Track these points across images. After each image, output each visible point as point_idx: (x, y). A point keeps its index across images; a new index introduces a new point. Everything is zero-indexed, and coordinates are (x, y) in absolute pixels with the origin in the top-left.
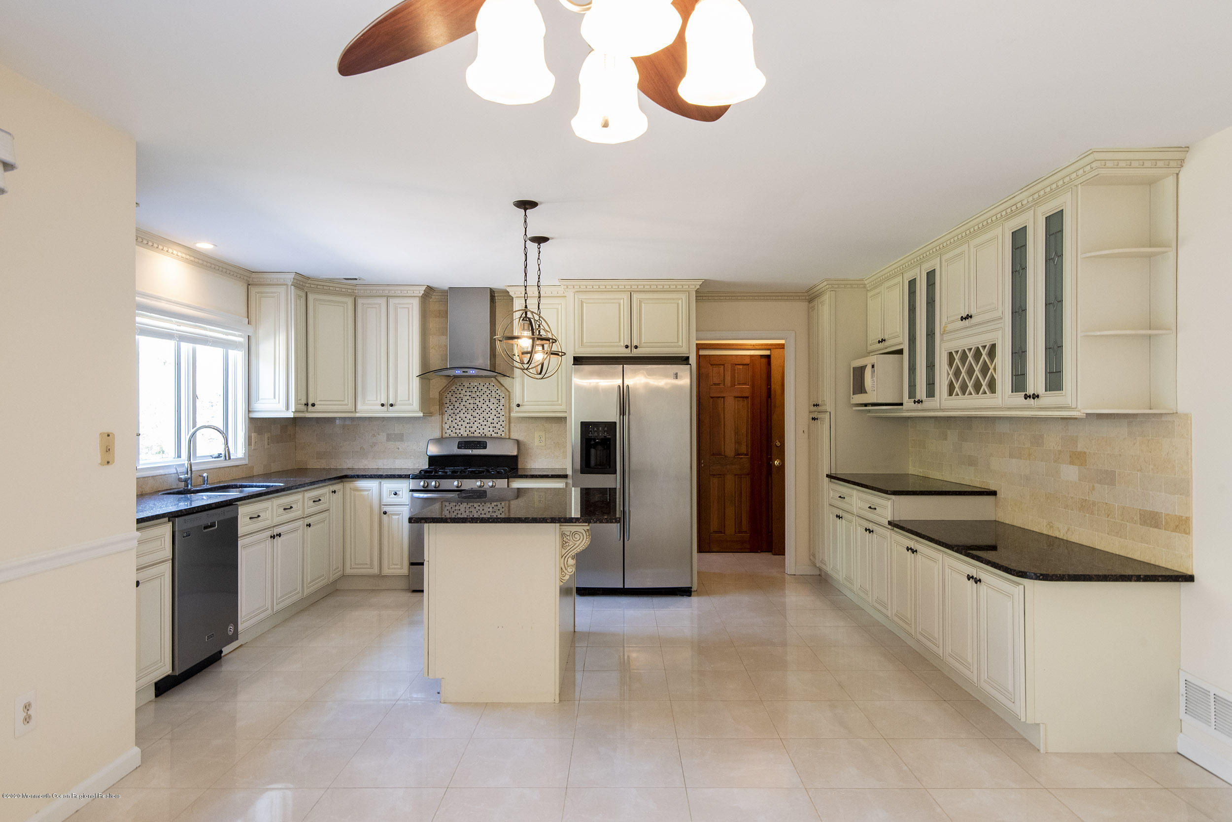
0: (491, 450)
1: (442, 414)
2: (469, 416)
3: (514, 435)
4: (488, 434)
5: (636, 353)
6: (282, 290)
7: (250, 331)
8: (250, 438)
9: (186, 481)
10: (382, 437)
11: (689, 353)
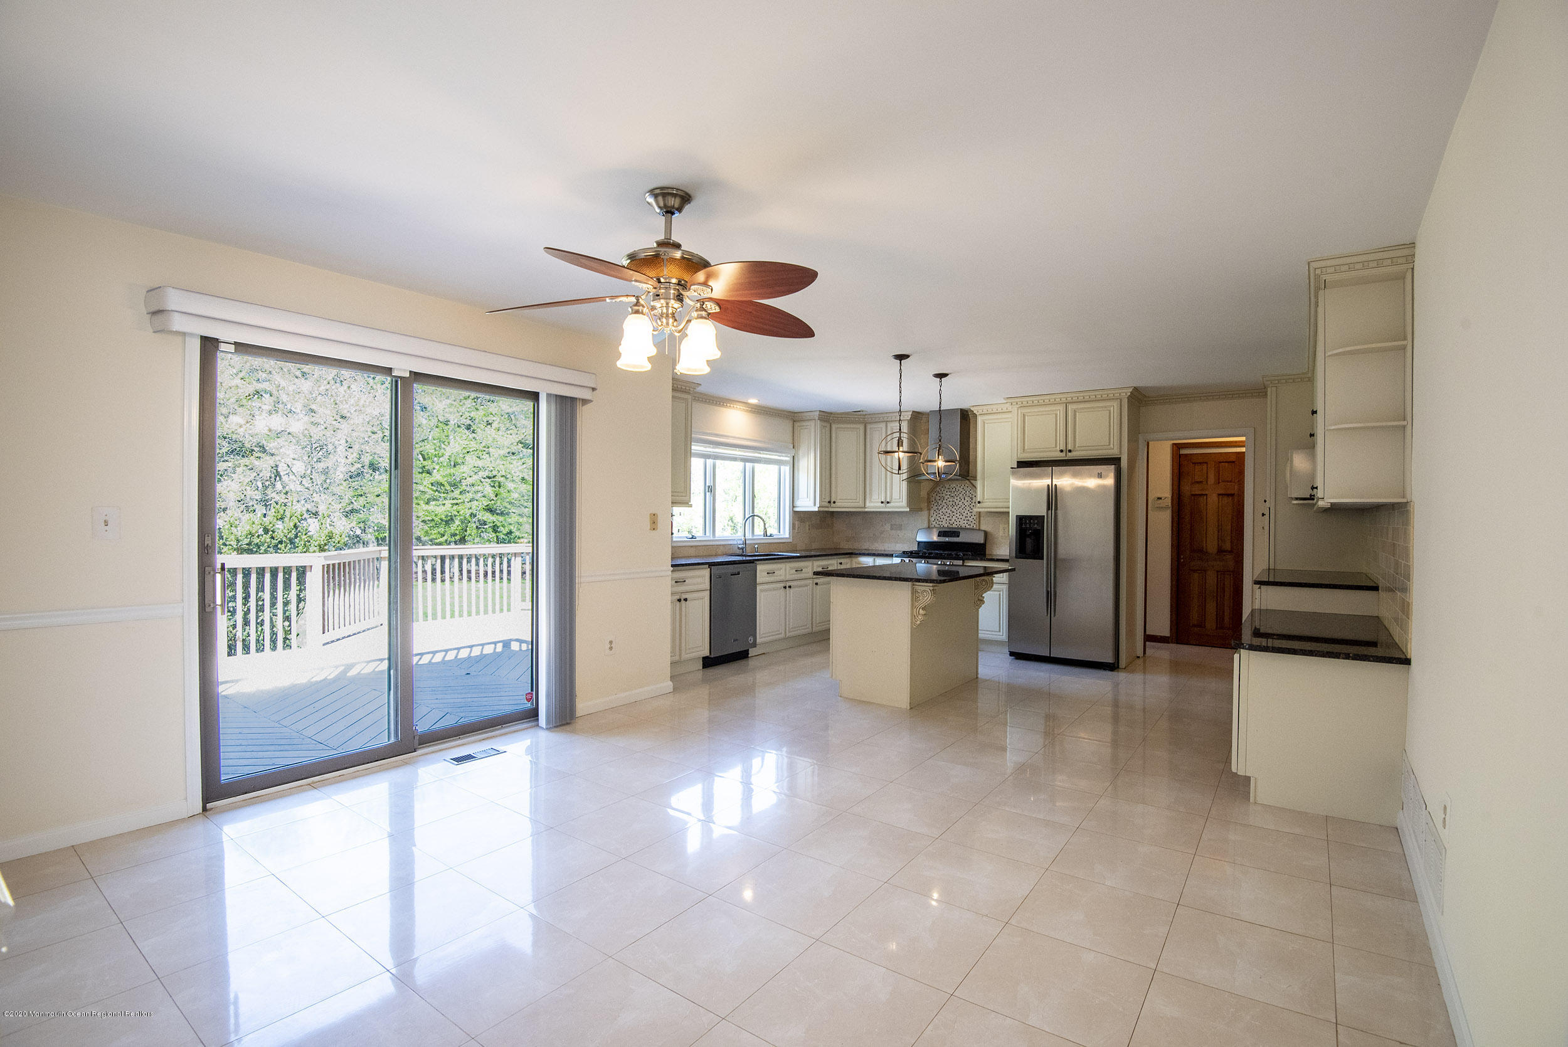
0: (963, 538)
1: (929, 510)
2: (949, 511)
3: (983, 528)
4: (963, 526)
5: (1070, 456)
6: (812, 423)
7: (793, 452)
8: (794, 525)
9: (742, 549)
10: (888, 527)
11: (1121, 454)
